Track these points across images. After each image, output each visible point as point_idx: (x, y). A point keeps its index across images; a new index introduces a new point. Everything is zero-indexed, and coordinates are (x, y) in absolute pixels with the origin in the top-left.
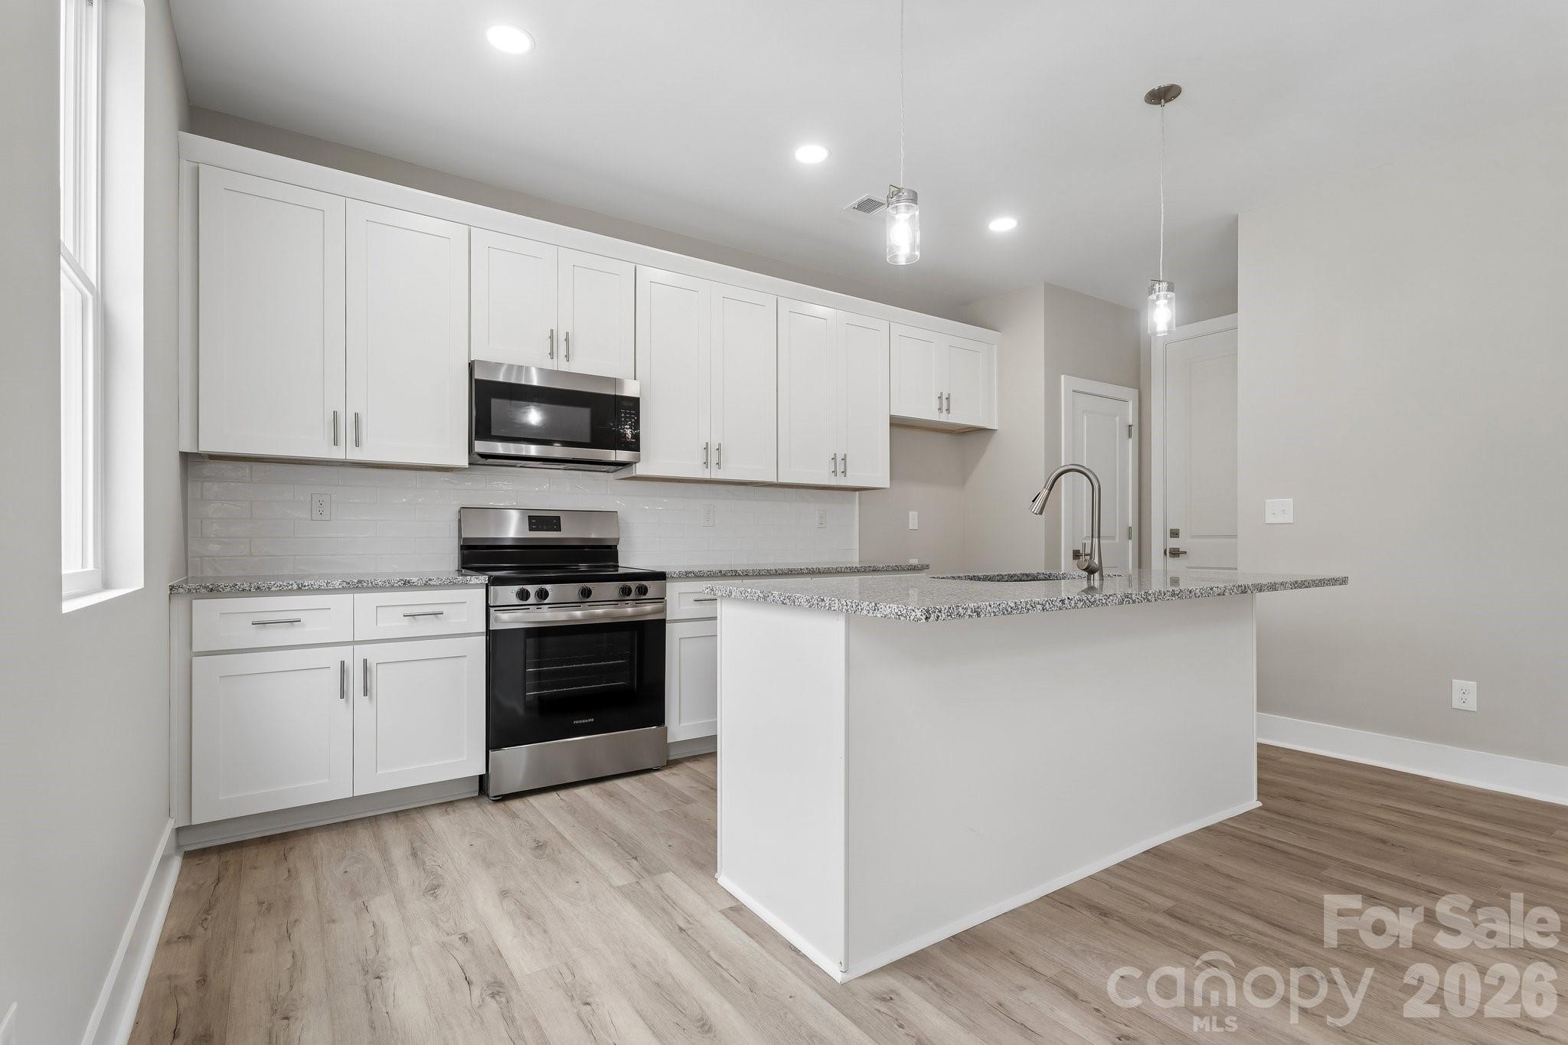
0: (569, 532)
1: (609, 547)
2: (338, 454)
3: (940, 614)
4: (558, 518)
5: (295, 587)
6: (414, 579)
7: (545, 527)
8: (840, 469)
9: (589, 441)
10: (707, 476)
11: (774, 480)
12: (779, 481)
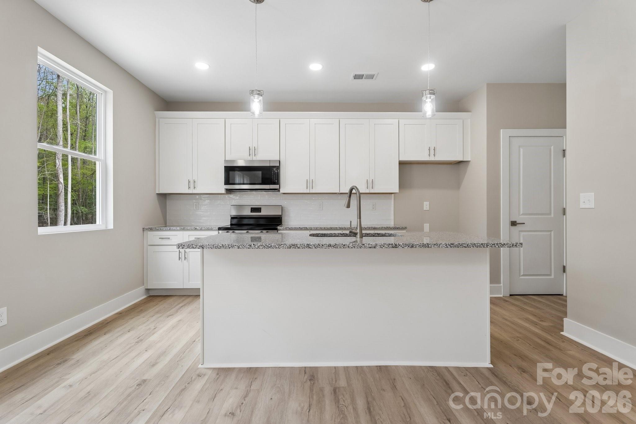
0: (264, 213)
1: (279, 218)
2: (190, 191)
3: (184, 247)
4: (260, 208)
5: (169, 229)
6: (198, 228)
7: (256, 211)
8: (370, 186)
9: (261, 182)
10: (308, 192)
11: (338, 192)
12: (341, 192)
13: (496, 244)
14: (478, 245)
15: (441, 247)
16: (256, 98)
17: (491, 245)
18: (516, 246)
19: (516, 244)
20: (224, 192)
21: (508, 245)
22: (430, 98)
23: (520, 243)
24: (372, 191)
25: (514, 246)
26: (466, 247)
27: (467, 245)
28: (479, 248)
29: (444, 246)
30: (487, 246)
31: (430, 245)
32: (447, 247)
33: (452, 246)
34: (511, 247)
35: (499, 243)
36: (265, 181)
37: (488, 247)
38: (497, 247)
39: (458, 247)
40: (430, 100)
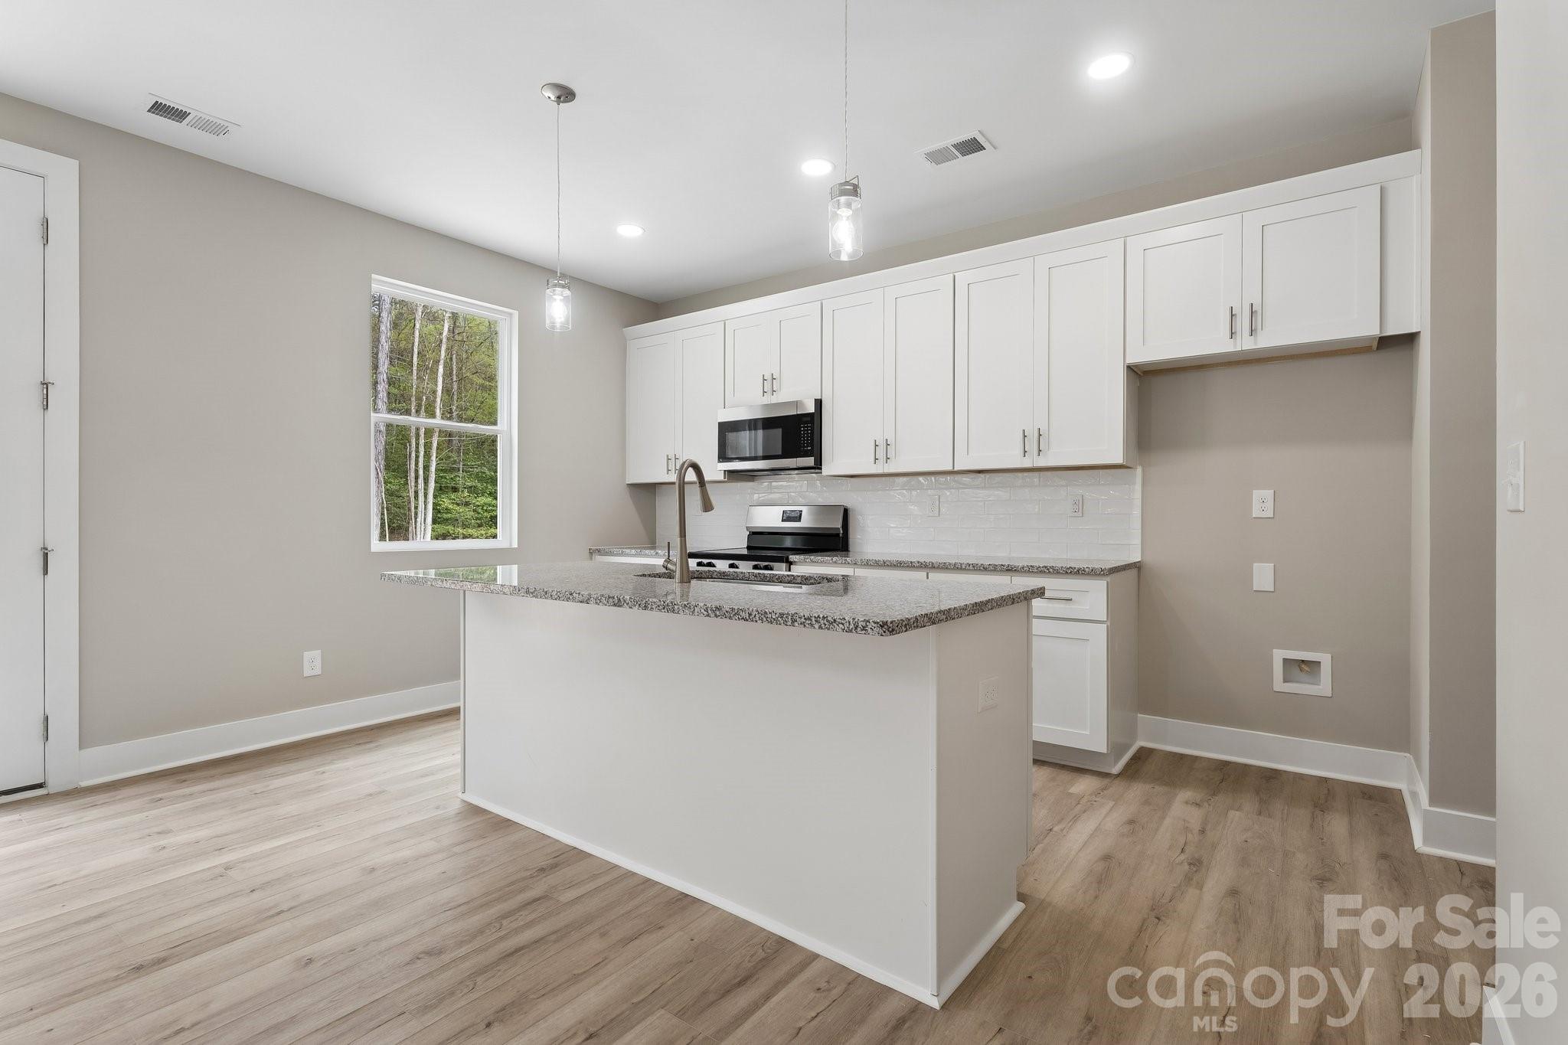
1: (842, 535)
8: (1032, 447)
9: (780, 453)
10: (880, 471)
11: (950, 468)
12: (956, 469)
13: (813, 619)
14: (774, 617)
15: (696, 614)
16: (557, 292)
17: (803, 620)
18: (864, 628)
19: (864, 625)
20: (721, 478)
21: (843, 624)
22: (849, 205)
23: (875, 623)
24: (1041, 462)
25: (859, 629)
26: (747, 620)
27: (750, 615)
28: (774, 626)
29: (703, 611)
30: (794, 621)
31: (676, 607)
32: (708, 615)
33: (718, 613)
34: (851, 631)
35: (821, 616)
36: (791, 449)
37: (796, 624)
38: (817, 626)
39: (730, 618)
40: (850, 212)
